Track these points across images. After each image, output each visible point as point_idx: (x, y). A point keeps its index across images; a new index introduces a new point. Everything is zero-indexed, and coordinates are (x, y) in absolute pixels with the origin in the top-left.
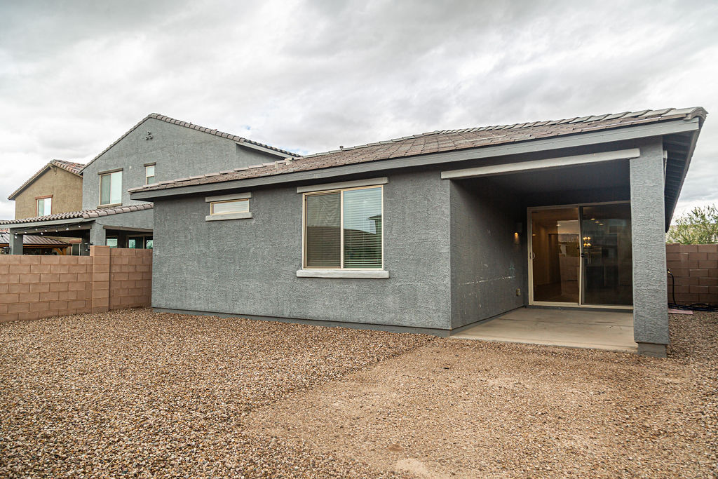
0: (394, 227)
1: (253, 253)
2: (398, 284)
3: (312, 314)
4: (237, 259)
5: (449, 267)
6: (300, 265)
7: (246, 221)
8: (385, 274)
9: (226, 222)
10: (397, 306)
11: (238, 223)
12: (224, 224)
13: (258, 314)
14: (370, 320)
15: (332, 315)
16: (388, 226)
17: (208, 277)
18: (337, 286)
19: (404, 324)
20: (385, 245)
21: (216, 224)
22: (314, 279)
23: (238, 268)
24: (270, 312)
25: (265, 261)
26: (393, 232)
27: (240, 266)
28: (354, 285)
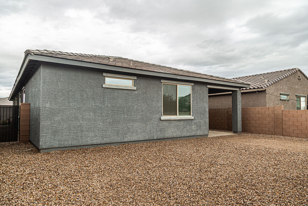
0: (195, 101)
1: (136, 108)
2: (196, 121)
3: (167, 135)
4: (125, 111)
5: (208, 115)
6: (162, 115)
7: (132, 91)
8: (193, 118)
9: (117, 90)
10: (196, 129)
11: (126, 92)
12: (116, 91)
13: (140, 140)
14: (188, 135)
15: (175, 135)
16: (193, 101)
17: (103, 122)
18: (176, 123)
19: (198, 135)
20: (192, 107)
21: (110, 90)
22: (167, 121)
23: (126, 116)
24: (147, 138)
25: (144, 113)
26: (194, 103)
27: (128, 115)
28: (182, 123)
